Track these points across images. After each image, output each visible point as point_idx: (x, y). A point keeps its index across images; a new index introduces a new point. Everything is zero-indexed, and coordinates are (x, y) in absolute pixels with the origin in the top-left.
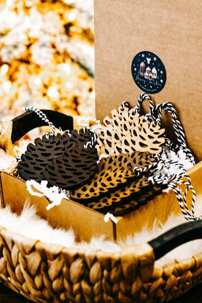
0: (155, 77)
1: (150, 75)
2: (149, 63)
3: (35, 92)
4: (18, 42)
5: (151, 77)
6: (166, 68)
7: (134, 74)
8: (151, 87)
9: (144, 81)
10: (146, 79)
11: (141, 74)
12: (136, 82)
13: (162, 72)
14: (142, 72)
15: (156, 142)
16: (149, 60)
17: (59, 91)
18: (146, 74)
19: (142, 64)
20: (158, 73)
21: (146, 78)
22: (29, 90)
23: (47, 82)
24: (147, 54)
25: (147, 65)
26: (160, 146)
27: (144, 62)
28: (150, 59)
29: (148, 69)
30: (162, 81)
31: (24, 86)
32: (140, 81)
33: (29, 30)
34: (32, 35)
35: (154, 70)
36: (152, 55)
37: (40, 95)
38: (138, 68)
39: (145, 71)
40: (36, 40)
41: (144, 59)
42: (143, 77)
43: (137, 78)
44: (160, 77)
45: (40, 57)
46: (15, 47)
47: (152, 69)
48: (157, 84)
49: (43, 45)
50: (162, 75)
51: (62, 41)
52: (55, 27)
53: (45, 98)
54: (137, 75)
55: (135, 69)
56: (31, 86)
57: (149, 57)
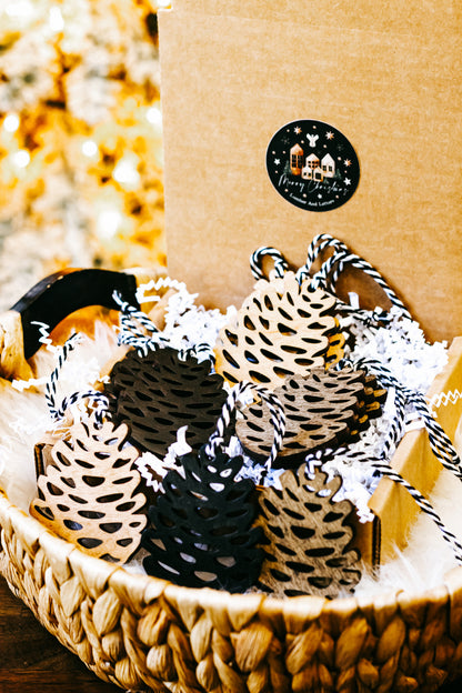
0: (330, 175)
1: (317, 170)
2: (313, 144)
3: (81, 176)
4: (36, 68)
5: (318, 176)
6: (360, 154)
7: (274, 173)
8: (320, 196)
9: (302, 185)
10: (306, 182)
11: (294, 170)
12: (280, 189)
13: (347, 163)
14: (294, 166)
15: (315, 326)
16: (313, 140)
17: (141, 169)
18: (306, 169)
19: (296, 150)
20: (339, 165)
21: (305, 177)
22: (69, 174)
23: (111, 148)
24: (307, 126)
25: (307, 150)
26: (324, 334)
27: (301, 145)
28: (317, 137)
29: (312, 158)
30: (347, 182)
31: (57, 164)
32: (290, 187)
33: (61, 36)
34: (69, 48)
35: (328, 160)
36: (321, 128)
37: (95, 180)
38: (285, 159)
39: (302, 163)
40: (77, 60)
42: (298, 178)
43: (283, 180)
44: (342, 172)
45: (86, 102)
46: (29, 79)
47: (321, 157)
48: (335, 189)
49: (93, 74)
50: (348, 168)
51: (140, 57)
52: (123, 28)
53: (108, 187)
54: (281, 173)
55: (277, 162)
56: (72, 162)
57: (313, 133)
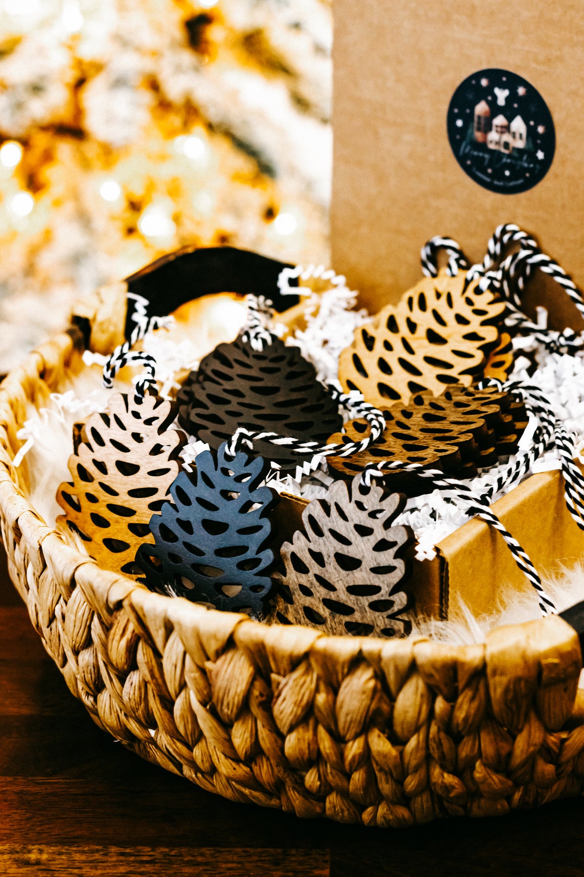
0: (520, 144)
1: (506, 138)
5: (506, 145)
6: (557, 117)
7: (456, 137)
8: (507, 173)
9: (487, 156)
10: (492, 152)
11: (478, 135)
12: (461, 159)
13: (541, 129)
14: (479, 129)
15: (472, 337)
16: (502, 95)
18: (493, 136)
19: (481, 108)
20: (531, 132)
21: (492, 146)
24: (497, 77)
25: (495, 110)
26: (480, 348)
27: (488, 103)
28: (506, 93)
29: (500, 120)
30: (540, 155)
35: (518, 125)
36: (512, 80)
38: (469, 118)
41: (487, 94)
42: (482, 146)
43: (465, 148)
44: (535, 143)
47: (510, 119)
48: (526, 165)
50: (541, 136)
54: (463, 139)
55: (459, 123)
57: (503, 86)
